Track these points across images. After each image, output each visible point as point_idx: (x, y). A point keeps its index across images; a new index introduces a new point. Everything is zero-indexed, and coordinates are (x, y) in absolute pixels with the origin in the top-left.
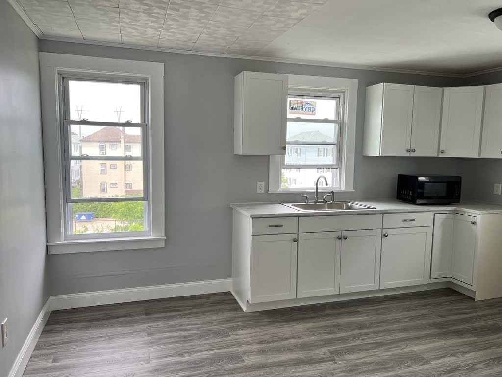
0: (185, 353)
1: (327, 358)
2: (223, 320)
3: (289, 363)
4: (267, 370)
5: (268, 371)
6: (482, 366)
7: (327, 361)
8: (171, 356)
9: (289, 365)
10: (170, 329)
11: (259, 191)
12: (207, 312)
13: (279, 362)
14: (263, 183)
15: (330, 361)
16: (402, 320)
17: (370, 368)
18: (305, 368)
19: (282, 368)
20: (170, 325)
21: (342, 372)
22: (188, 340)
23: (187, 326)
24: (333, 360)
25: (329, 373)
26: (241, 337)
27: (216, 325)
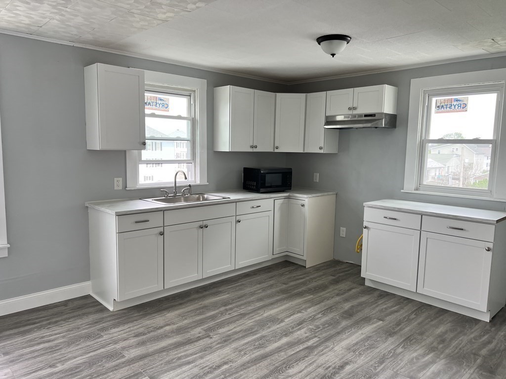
0: (57, 363)
1: (203, 335)
2: (91, 322)
3: (170, 347)
4: (150, 358)
5: (152, 359)
6: (320, 315)
7: (203, 338)
8: (41, 370)
9: (170, 349)
10: (29, 344)
11: (116, 188)
12: (69, 318)
13: (160, 349)
14: (121, 179)
15: (206, 337)
16: (257, 292)
17: (241, 335)
18: (185, 349)
19: (165, 353)
20: (28, 339)
21: (218, 344)
22: (56, 350)
23: (50, 337)
24: (209, 336)
25: (207, 347)
26: (115, 335)
27: (84, 329)
